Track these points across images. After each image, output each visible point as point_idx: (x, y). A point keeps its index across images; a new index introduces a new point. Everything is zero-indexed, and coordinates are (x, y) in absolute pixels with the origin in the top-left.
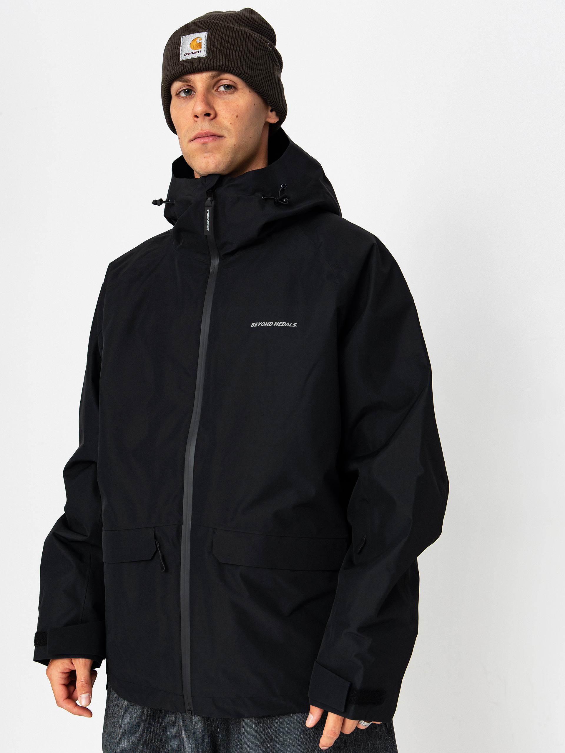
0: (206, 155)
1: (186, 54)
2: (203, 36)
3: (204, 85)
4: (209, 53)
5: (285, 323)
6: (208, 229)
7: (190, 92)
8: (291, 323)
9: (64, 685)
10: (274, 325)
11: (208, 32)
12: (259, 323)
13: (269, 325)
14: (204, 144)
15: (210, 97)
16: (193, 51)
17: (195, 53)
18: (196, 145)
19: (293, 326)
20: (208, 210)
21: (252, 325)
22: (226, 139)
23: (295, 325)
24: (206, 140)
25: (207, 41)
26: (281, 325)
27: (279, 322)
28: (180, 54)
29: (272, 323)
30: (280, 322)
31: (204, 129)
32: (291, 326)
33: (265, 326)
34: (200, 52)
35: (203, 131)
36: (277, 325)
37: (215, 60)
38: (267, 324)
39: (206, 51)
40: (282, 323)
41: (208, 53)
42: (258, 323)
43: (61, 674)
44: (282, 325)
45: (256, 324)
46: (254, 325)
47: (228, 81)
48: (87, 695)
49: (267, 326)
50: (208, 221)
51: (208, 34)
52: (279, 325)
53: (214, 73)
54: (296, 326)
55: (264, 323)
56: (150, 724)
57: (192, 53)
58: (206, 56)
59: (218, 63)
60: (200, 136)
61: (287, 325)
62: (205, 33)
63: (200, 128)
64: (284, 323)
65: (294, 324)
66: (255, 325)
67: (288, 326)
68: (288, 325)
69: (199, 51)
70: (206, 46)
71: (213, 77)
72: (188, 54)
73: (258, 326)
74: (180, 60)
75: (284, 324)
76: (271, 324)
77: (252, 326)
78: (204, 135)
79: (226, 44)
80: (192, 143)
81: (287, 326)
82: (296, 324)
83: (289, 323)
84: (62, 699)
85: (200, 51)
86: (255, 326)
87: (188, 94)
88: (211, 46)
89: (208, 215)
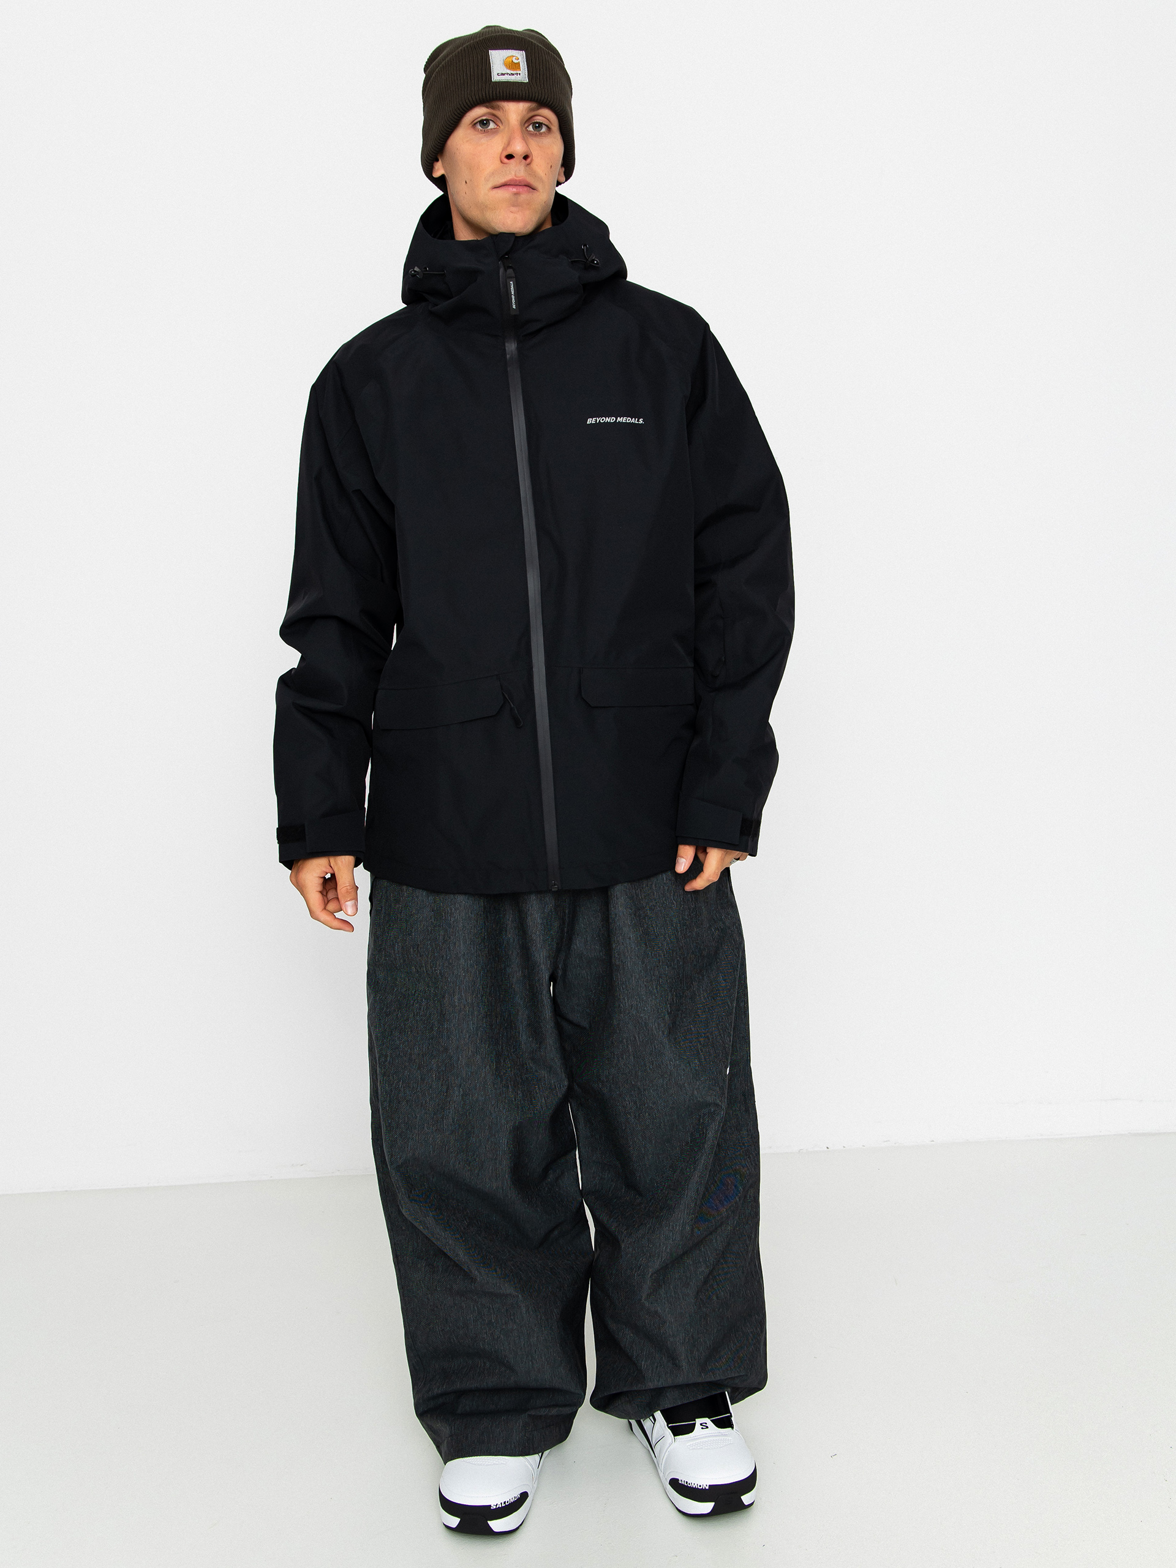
0: (513, 209)
1: (498, 73)
2: (519, 56)
3: (519, 118)
4: (529, 79)
6: (514, 307)
8: (636, 419)
9: (320, 892)
11: (525, 52)
14: (516, 194)
16: (509, 72)
17: (513, 74)
18: (505, 194)
20: (512, 283)
22: (538, 194)
23: (641, 421)
24: (521, 189)
25: (526, 63)
26: (625, 420)
27: (622, 418)
28: (492, 73)
29: (615, 419)
30: (624, 417)
31: (518, 175)
35: (518, 177)
38: (608, 420)
39: (527, 75)
43: (317, 879)
44: (627, 421)
46: (590, 421)
47: (544, 119)
48: (353, 902)
50: (513, 297)
51: (526, 55)
52: (623, 422)
53: (534, 105)
54: (643, 422)
55: (604, 418)
56: (487, 917)
57: (509, 74)
58: (527, 82)
60: (512, 183)
62: (522, 52)
63: (513, 173)
64: (628, 418)
65: (640, 419)
68: (633, 420)
69: (517, 74)
70: (526, 69)
71: (531, 110)
72: (503, 74)
74: (493, 80)
75: (629, 420)
78: (517, 183)
79: (547, 71)
80: (496, 191)
81: (632, 422)
82: (644, 419)
83: (634, 419)
84: (320, 909)
85: (519, 74)
88: (530, 71)
89: (512, 288)
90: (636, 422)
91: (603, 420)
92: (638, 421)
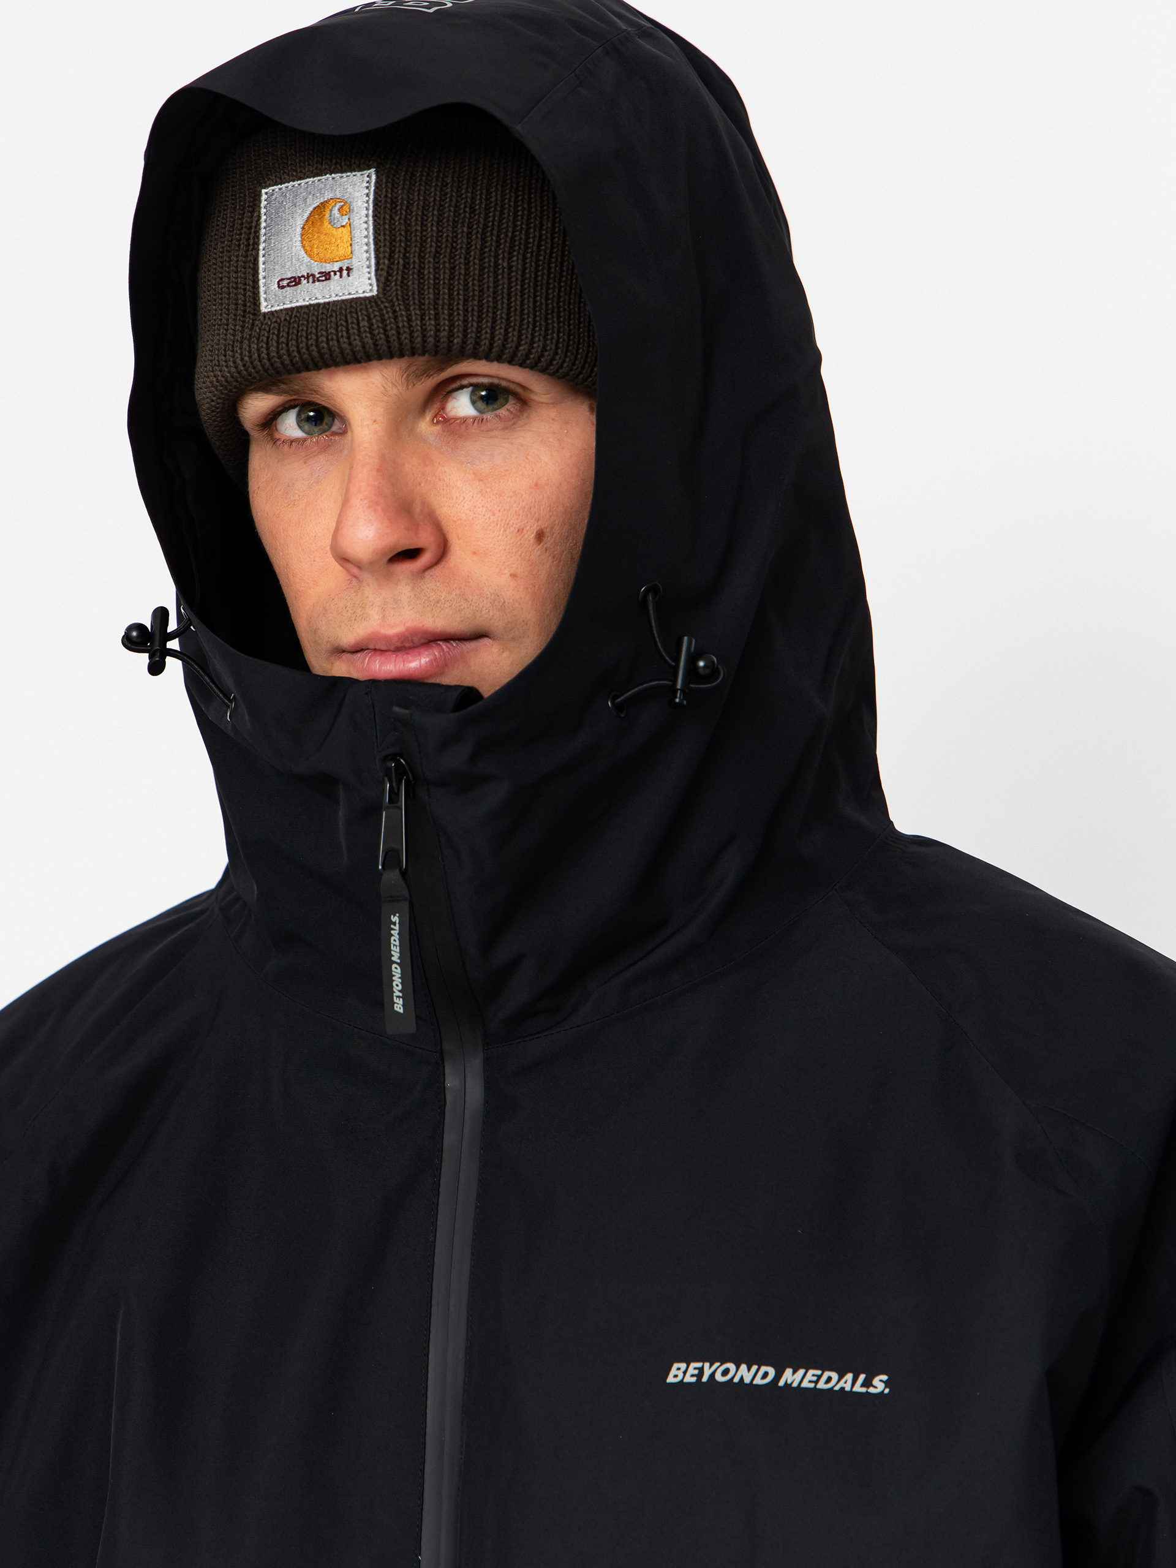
1: (285, 283)
2: (355, 192)
3: (379, 410)
4: (387, 279)
5: (835, 1376)
6: (399, 1007)
7: (327, 420)
8: (862, 1377)
10: (781, 1383)
11: (377, 173)
12: (707, 1365)
13: (758, 1381)
15: (411, 465)
16: (317, 270)
17: (327, 276)
19: (872, 1390)
20: (395, 919)
21: (673, 1371)
22: (497, 649)
23: (879, 1384)
25: (375, 221)
26: (816, 1382)
27: (801, 1372)
28: (262, 282)
29: (770, 1371)
30: (811, 1372)
31: (392, 616)
32: (864, 1390)
33: (736, 1380)
34: (345, 273)
36: (795, 1385)
37: (415, 312)
38: (745, 1374)
39: (373, 268)
40: (819, 1377)
41: (383, 279)
42: (699, 1365)
44: (821, 1385)
45: (691, 1371)
46: (680, 1373)
49: (747, 1380)
50: (396, 971)
51: (377, 182)
52: (805, 1384)
54: (887, 1391)
55: (731, 1366)
57: (313, 275)
58: (375, 293)
59: (431, 324)
60: (380, 646)
61: (841, 1384)
62: (367, 172)
64: (827, 1374)
65: (876, 1381)
66: (685, 1373)
67: (848, 1388)
68: (846, 1382)
69: (341, 270)
70: (372, 246)
72: (296, 281)
73: (705, 1379)
74: (264, 308)
75: (831, 1380)
76: (766, 1375)
77: (670, 1379)
78: (399, 644)
79: (463, 226)
81: (842, 1389)
82: (885, 1378)
83: (849, 1377)
85: (349, 269)
86: (688, 1379)
87: (316, 429)
88: (392, 241)
89: (395, 940)
90: (858, 1388)
91: (726, 1372)
92: (867, 1383)
